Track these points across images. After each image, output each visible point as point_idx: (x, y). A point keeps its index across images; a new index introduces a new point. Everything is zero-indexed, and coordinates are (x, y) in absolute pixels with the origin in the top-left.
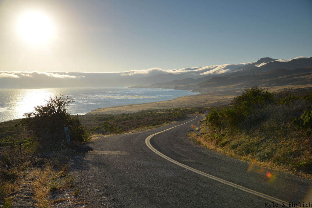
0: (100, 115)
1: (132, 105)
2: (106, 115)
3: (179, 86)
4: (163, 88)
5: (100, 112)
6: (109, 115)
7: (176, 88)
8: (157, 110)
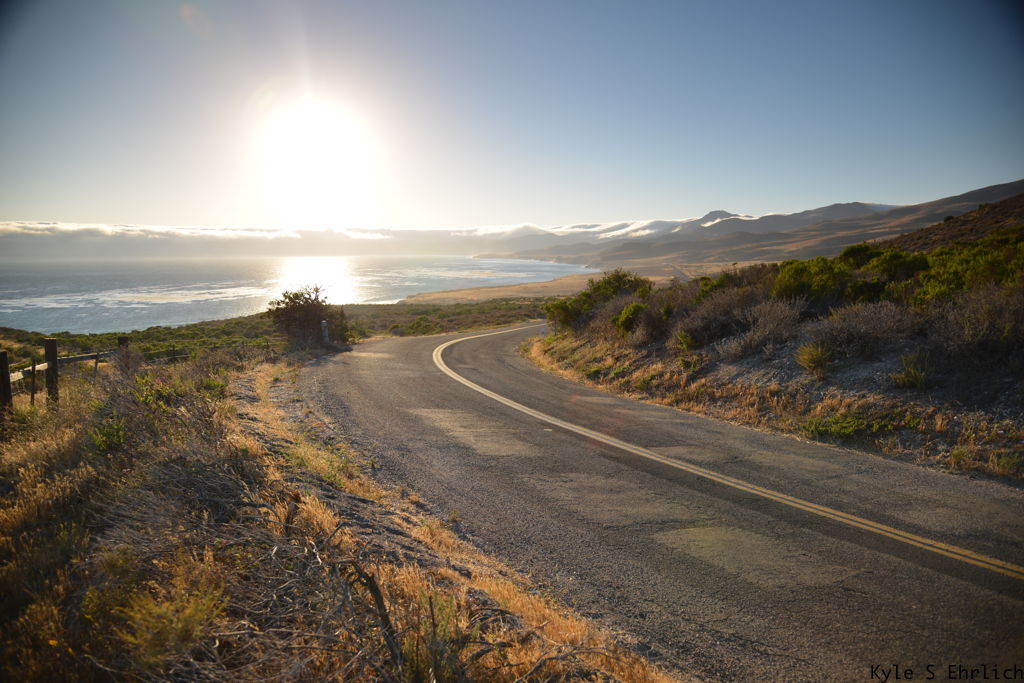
0: (416, 305)
1: (477, 289)
2: (429, 305)
3: (565, 256)
4: (536, 259)
5: (421, 299)
6: (434, 306)
7: (559, 260)
8: (518, 299)
